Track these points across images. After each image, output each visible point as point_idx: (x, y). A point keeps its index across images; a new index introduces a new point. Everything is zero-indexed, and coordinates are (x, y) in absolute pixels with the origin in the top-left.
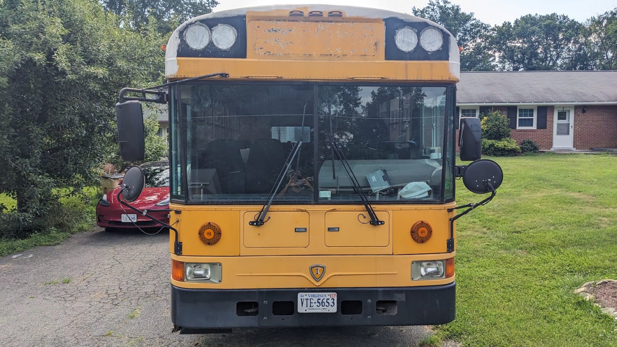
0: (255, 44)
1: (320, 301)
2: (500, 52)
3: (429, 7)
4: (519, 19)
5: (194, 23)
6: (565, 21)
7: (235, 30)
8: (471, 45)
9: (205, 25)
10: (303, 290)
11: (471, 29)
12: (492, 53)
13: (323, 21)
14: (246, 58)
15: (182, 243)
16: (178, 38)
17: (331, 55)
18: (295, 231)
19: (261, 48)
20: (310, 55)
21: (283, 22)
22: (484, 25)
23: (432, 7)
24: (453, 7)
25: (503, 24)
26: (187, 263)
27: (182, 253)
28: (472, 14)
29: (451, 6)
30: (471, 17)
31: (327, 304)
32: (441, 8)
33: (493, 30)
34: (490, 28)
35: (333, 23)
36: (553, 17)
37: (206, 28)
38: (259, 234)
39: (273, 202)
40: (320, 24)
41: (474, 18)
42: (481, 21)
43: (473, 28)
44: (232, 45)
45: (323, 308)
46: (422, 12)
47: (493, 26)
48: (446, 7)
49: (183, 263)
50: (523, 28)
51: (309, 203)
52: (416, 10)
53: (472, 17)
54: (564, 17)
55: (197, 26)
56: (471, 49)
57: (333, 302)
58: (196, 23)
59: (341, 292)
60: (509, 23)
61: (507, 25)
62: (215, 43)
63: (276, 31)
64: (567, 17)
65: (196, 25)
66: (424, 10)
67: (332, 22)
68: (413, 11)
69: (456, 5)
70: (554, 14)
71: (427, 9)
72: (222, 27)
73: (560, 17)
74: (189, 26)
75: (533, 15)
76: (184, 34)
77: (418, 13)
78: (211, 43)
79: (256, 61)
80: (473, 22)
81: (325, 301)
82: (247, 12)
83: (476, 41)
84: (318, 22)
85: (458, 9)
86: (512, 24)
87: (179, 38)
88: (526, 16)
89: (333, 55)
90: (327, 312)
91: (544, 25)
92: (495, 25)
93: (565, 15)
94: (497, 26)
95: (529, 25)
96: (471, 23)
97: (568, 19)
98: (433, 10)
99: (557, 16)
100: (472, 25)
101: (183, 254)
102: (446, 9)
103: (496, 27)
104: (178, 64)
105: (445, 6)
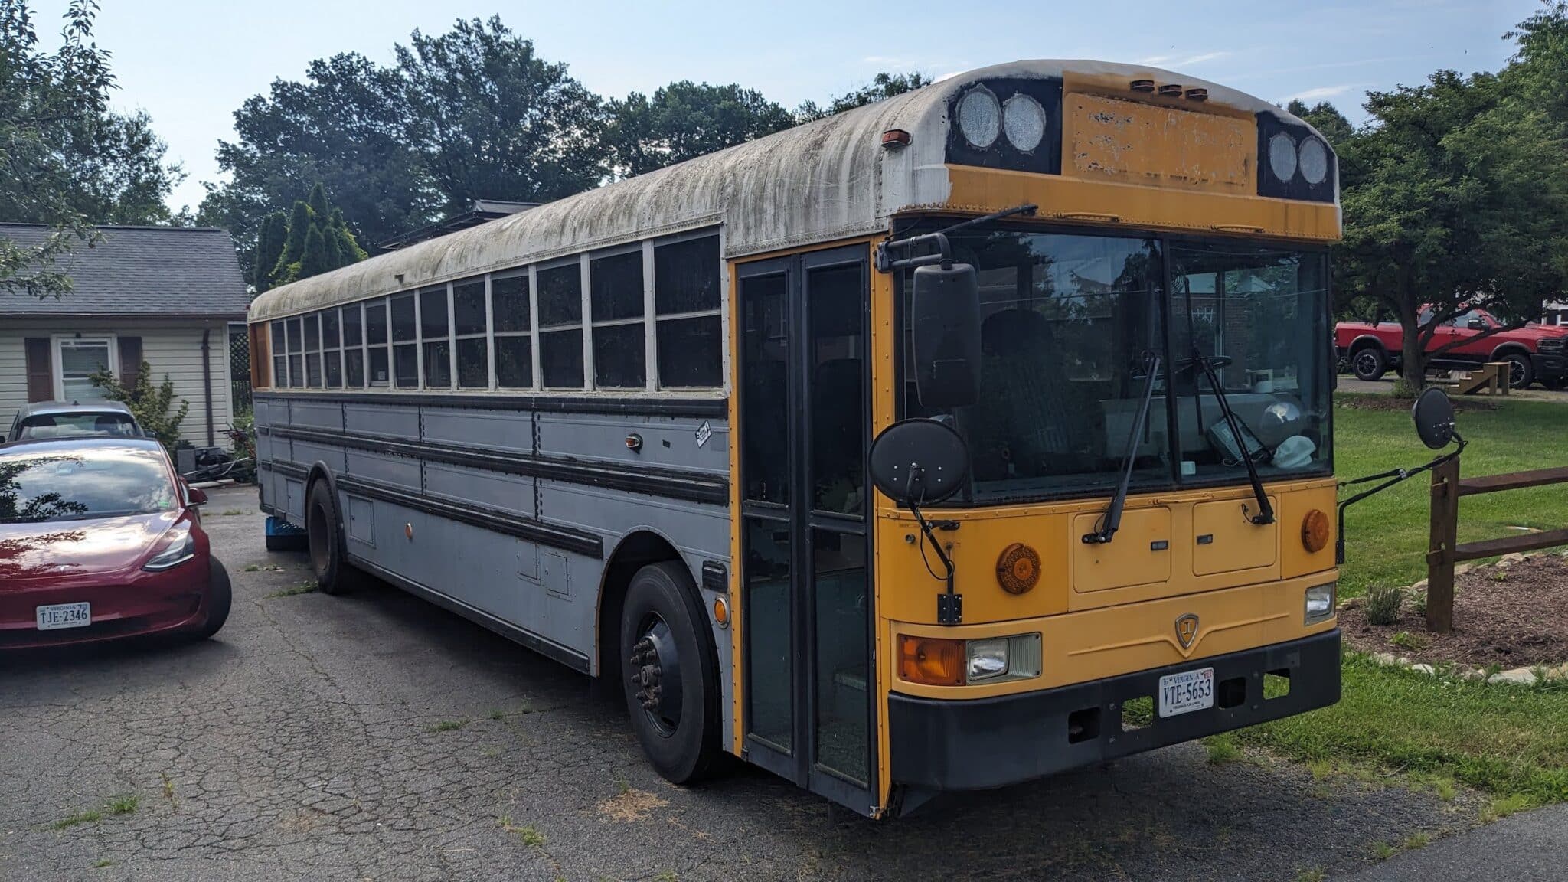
0: (1075, 144)
1: (1191, 688)
2: (624, 164)
3: (455, 36)
4: (666, 90)
5: (975, 86)
6: (756, 104)
7: (1043, 109)
8: (560, 142)
9: (991, 92)
10: (1166, 670)
11: (560, 101)
12: (606, 165)
13: (1176, 108)
14: (1059, 173)
15: (960, 596)
16: (946, 116)
17: (1185, 178)
18: (1152, 549)
19: (1083, 155)
20: (1156, 175)
21: (1118, 102)
22: (589, 98)
23: (465, 36)
24: (517, 43)
25: (629, 98)
26: (972, 640)
27: (960, 621)
28: (562, 67)
29: (513, 40)
30: (561, 72)
31: (1200, 693)
32: (485, 40)
33: (607, 109)
34: (601, 105)
35: (1188, 113)
36: (731, 92)
37: (993, 99)
38: (1097, 562)
39: (1129, 488)
40: (1171, 112)
41: (569, 77)
42: (583, 86)
43: (566, 102)
44: (1037, 142)
45: (1196, 701)
46: (438, 45)
47: (606, 100)
48: (500, 41)
49: (961, 642)
50: (675, 111)
51: (1169, 488)
52: (423, 38)
53: (564, 75)
54: (755, 94)
55: (978, 93)
56: (560, 152)
57: (1209, 688)
58: (977, 87)
59: (1217, 663)
60: (643, 98)
61: (636, 100)
62: (1009, 137)
63: (1106, 119)
64: (759, 95)
65: (977, 90)
66: (443, 39)
67: (1186, 110)
68: (415, 39)
69: (523, 39)
70: (734, 85)
71: (452, 40)
72: (1021, 100)
73: (747, 96)
74: (966, 92)
75: (697, 84)
76: (957, 109)
77: (429, 47)
78: (1002, 136)
79: (1076, 183)
80: (567, 86)
81: (1197, 687)
82: (1064, 72)
83: (569, 132)
84: (1167, 107)
85: (529, 50)
86: (650, 101)
87: (949, 118)
88: (681, 84)
89: (1189, 179)
90: (1201, 708)
91: (719, 109)
92: (612, 98)
93: (757, 92)
94: (615, 100)
95: (689, 106)
96: (562, 87)
97: (762, 99)
98: (467, 43)
99: (741, 92)
100: (564, 92)
101: (963, 623)
102: (498, 45)
103: (613, 102)
104: (950, 181)
105: (498, 38)
